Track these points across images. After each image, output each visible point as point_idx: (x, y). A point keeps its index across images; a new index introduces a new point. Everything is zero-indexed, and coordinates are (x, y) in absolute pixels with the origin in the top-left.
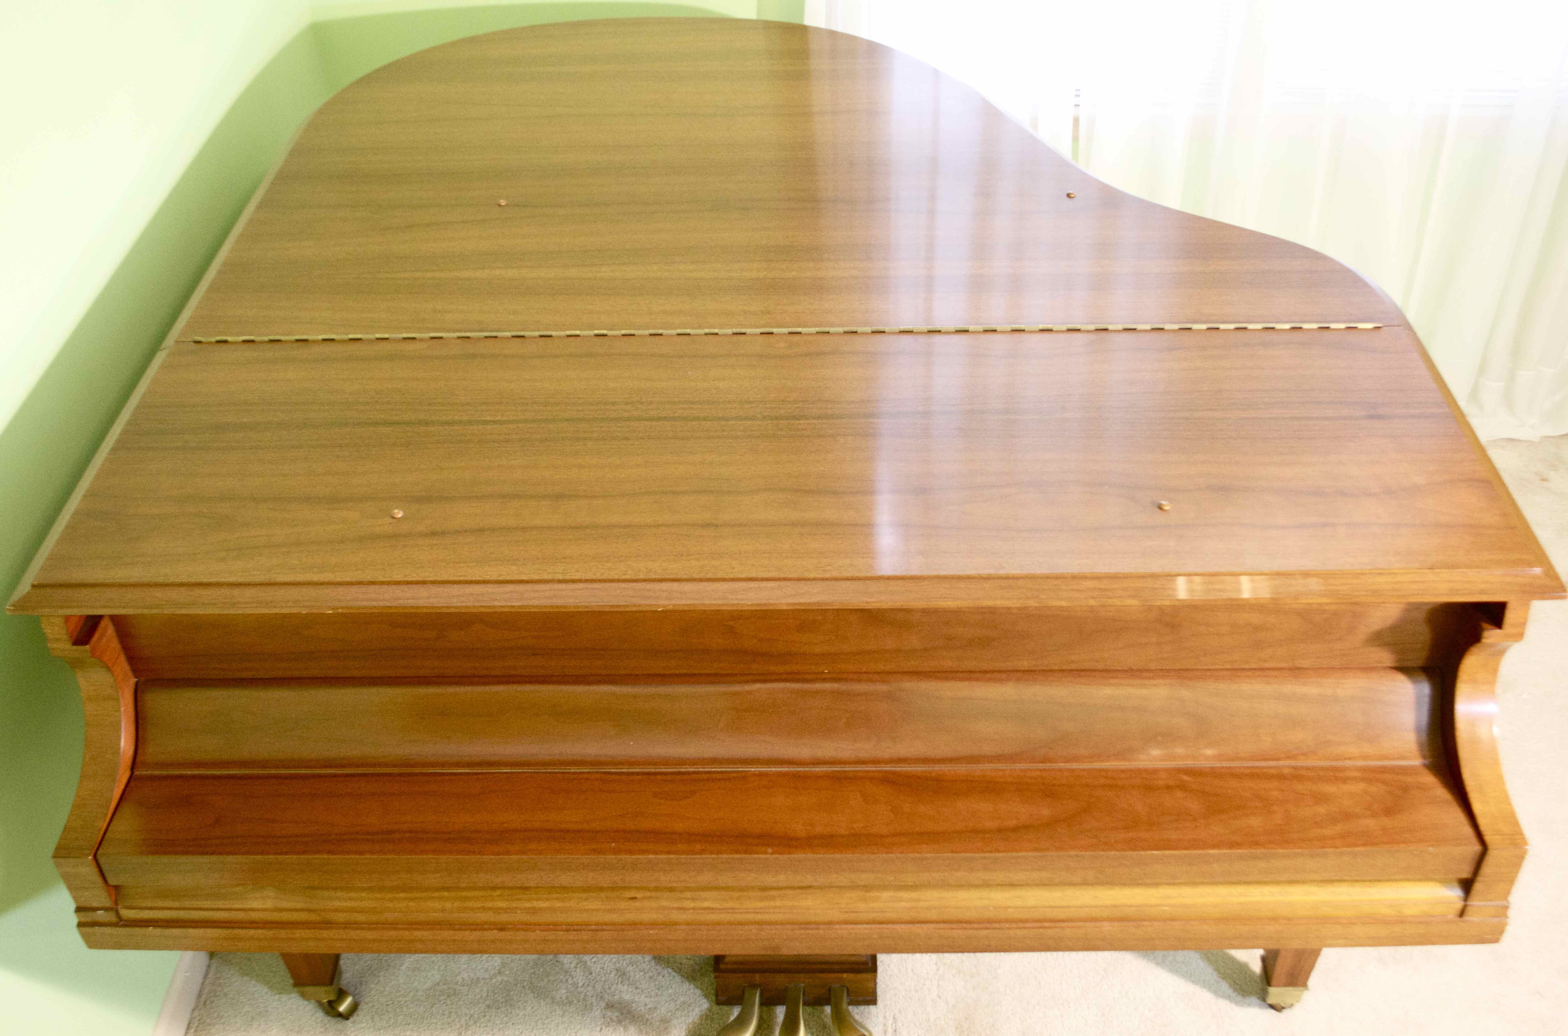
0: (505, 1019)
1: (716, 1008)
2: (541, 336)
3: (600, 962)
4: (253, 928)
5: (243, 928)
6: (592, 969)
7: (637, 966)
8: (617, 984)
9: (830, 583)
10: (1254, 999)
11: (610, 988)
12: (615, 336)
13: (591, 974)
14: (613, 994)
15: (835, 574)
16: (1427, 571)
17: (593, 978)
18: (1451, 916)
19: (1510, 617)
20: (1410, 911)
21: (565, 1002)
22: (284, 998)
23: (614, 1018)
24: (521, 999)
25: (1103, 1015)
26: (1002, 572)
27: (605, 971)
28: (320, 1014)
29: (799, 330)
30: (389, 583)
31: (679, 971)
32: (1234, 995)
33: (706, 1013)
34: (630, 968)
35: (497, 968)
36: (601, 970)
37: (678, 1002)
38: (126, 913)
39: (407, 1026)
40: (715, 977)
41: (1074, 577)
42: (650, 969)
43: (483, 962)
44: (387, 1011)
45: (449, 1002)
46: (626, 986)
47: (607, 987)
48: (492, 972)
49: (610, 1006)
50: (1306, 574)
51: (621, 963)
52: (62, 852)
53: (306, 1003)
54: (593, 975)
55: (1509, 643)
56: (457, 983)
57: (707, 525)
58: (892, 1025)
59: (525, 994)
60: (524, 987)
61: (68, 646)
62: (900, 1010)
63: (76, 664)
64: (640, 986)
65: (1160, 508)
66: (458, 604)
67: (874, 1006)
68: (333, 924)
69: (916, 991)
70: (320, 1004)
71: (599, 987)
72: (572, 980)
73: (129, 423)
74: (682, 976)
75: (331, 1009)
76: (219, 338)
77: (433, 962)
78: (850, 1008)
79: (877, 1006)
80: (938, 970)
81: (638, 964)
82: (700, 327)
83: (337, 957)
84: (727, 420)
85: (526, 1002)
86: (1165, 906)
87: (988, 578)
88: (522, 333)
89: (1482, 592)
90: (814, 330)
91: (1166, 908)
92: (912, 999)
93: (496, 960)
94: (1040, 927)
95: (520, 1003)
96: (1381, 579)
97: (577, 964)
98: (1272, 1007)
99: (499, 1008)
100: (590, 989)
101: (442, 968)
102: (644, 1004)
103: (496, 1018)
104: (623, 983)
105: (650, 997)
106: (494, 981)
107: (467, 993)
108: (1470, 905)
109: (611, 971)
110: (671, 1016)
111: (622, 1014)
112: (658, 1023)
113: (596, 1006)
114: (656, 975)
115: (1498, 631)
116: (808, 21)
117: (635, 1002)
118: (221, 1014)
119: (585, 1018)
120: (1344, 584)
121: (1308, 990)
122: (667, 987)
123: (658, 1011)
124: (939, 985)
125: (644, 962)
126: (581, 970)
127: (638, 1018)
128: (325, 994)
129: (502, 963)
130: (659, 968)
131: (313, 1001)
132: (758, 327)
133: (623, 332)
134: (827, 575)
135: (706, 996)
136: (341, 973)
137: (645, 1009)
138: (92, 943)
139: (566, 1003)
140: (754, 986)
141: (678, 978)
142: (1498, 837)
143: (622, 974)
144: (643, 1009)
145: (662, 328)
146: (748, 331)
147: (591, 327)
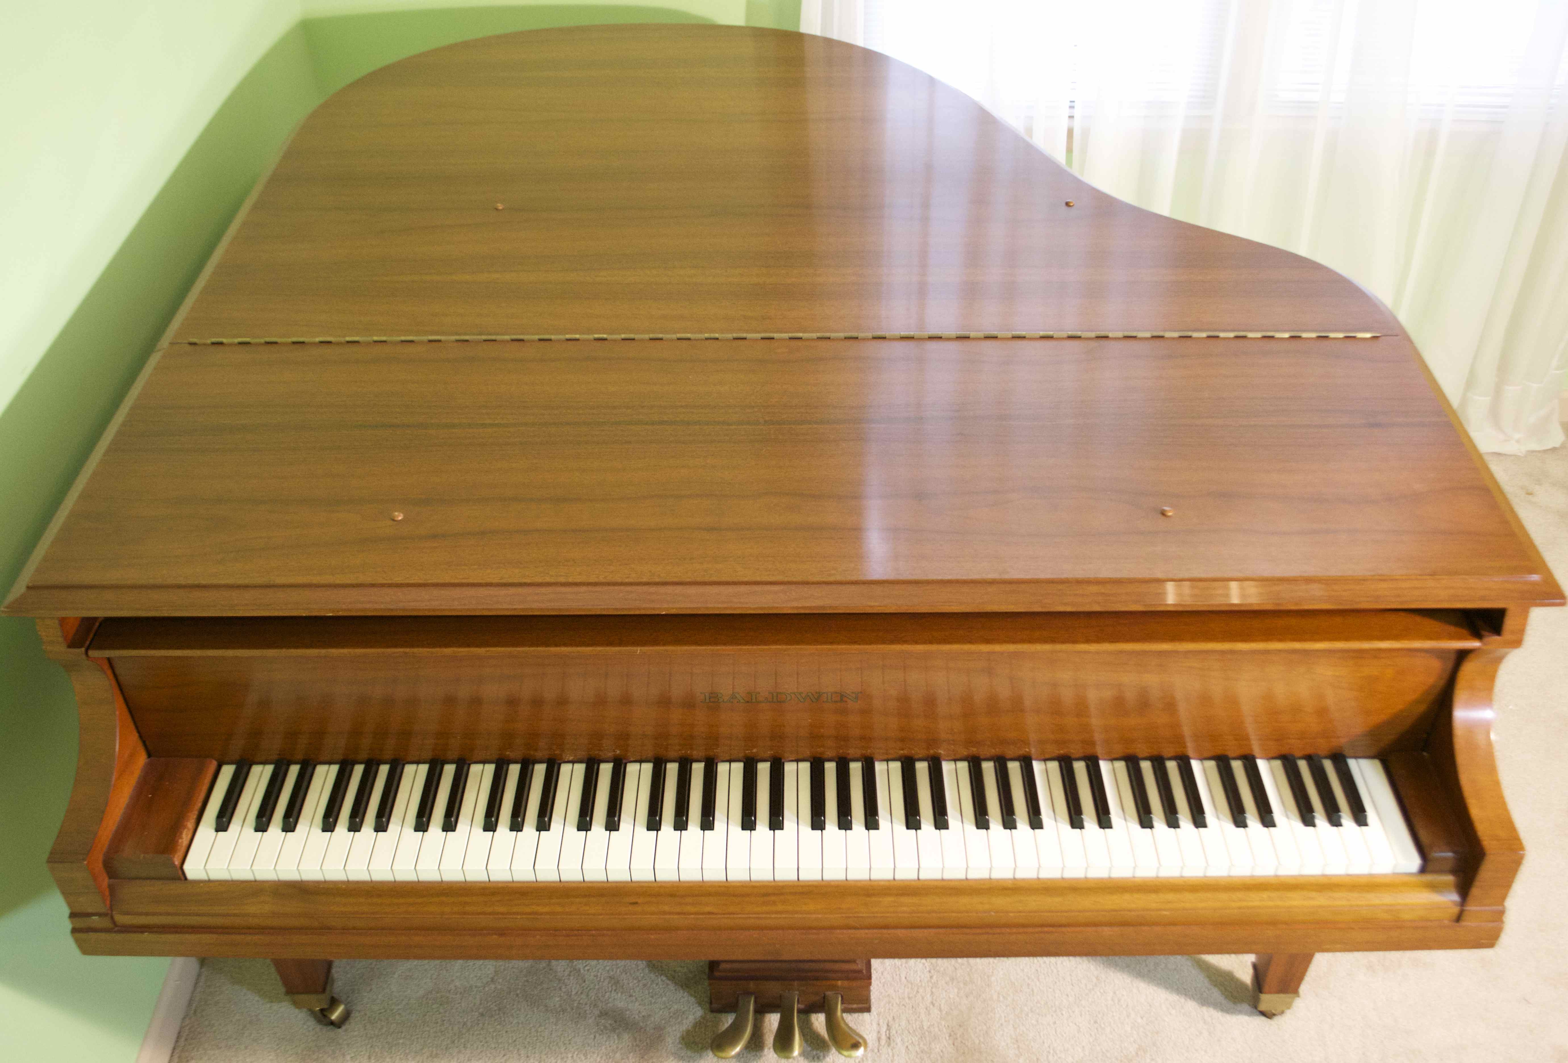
0: (498, 1027)
1: (710, 1016)
2: (540, 340)
3: (594, 970)
4: (250, 934)
5: (239, 934)
6: (586, 976)
7: (630, 974)
8: (611, 992)
9: (834, 587)
10: (1246, 1007)
11: (603, 996)
12: (615, 341)
13: (584, 982)
14: (607, 1002)
15: (839, 578)
16: (1428, 577)
17: (586, 986)
18: (1446, 922)
19: (1509, 623)
20: (1406, 916)
21: (558, 1010)
22: (275, 1006)
23: (607, 1025)
24: (515, 1006)
25: (1096, 1022)
26: (1006, 577)
27: (599, 979)
28: (312, 1023)
29: (800, 335)
30: (390, 586)
31: (672, 978)
32: (1224, 1002)
33: (700, 1021)
34: (624, 976)
35: (491, 976)
36: (595, 978)
37: (672, 1009)
38: (121, 919)
39: (400, 1034)
40: (710, 985)
41: (1079, 582)
42: (644, 977)
43: (476, 970)
44: (379, 1019)
45: (441, 1010)
46: (619, 994)
47: (600, 995)
48: (485, 981)
49: (604, 1014)
50: (1309, 580)
51: (615, 970)
52: (57, 857)
53: (297, 1011)
54: (587, 982)
55: (1506, 650)
56: (450, 990)
57: (710, 529)
58: (886, 1032)
59: (519, 1002)
60: (517, 995)
61: (61, 648)
62: (893, 1017)
63: (70, 667)
64: (634, 994)
65: (1163, 513)
66: (459, 607)
67: (868, 1013)
68: (331, 929)
69: (909, 998)
70: (312, 1012)
71: (592, 994)
72: (566, 988)
73: (124, 424)
74: (675, 983)
75: (323, 1017)
76: (214, 340)
77: (426, 970)
78: (845, 1015)
79: (871, 1013)
80: (931, 977)
81: (632, 972)
82: (701, 332)
83: (329, 965)
84: (729, 424)
85: (520, 1010)
86: (1164, 910)
87: (992, 582)
88: (521, 337)
89: (1483, 598)
90: (814, 335)
91: (1165, 913)
92: (905, 1007)
93: (489, 967)
94: (1041, 932)
95: (513, 1011)
96: (1384, 585)
97: (571, 972)
98: (1263, 1014)
99: (492, 1016)
100: (583, 996)
101: (435, 976)
102: (637, 1012)
103: (490, 1026)
104: (617, 991)
105: (644, 1005)
106: (487, 989)
107: (460, 1001)
108: (1467, 910)
109: (604, 979)
110: (665, 1023)
111: (615, 1022)
112: (652, 1031)
113: (590, 1014)
114: (649, 983)
115: (1496, 638)
116: (803, 29)
117: (629, 1010)
118: (213, 1022)
119: (579, 1026)
120: (1345, 591)
121: (1298, 996)
122: (661, 995)
123: (653, 1019)
124: (932, 993)
125: (638, 970)
126: (574, 978)
127: (632, 1026)
128: (318, 1002)
129: (495, 972)
130: (652, 976)
131: (305, 1010)
132: (759, 332)
133: (623, 336)
134: (832, 579)
135: (700, 1004)
136: (333, 981)
137: (639, 1017)
138: (87, 949)
139: (560, 1011)
140: (748, 993)
141: (672, 987)
142: (1495, 842)
143: (615, 982)
144: (637, 1017)
145: (661, 333)
146: (749, 336)
147: (589, 331)
